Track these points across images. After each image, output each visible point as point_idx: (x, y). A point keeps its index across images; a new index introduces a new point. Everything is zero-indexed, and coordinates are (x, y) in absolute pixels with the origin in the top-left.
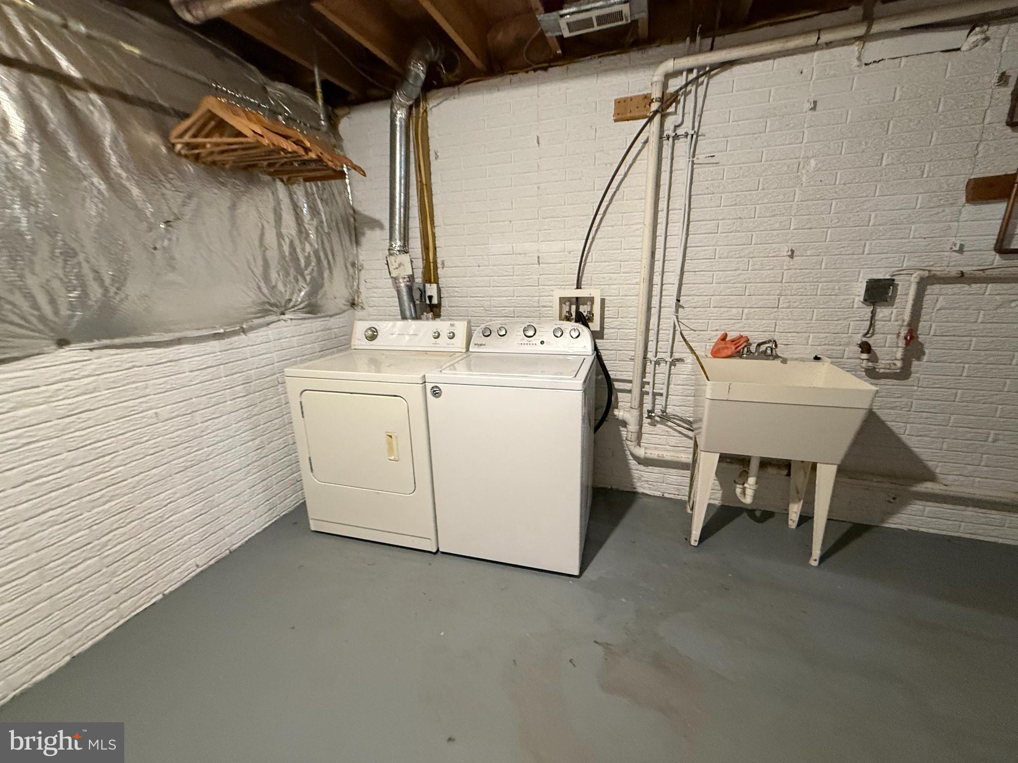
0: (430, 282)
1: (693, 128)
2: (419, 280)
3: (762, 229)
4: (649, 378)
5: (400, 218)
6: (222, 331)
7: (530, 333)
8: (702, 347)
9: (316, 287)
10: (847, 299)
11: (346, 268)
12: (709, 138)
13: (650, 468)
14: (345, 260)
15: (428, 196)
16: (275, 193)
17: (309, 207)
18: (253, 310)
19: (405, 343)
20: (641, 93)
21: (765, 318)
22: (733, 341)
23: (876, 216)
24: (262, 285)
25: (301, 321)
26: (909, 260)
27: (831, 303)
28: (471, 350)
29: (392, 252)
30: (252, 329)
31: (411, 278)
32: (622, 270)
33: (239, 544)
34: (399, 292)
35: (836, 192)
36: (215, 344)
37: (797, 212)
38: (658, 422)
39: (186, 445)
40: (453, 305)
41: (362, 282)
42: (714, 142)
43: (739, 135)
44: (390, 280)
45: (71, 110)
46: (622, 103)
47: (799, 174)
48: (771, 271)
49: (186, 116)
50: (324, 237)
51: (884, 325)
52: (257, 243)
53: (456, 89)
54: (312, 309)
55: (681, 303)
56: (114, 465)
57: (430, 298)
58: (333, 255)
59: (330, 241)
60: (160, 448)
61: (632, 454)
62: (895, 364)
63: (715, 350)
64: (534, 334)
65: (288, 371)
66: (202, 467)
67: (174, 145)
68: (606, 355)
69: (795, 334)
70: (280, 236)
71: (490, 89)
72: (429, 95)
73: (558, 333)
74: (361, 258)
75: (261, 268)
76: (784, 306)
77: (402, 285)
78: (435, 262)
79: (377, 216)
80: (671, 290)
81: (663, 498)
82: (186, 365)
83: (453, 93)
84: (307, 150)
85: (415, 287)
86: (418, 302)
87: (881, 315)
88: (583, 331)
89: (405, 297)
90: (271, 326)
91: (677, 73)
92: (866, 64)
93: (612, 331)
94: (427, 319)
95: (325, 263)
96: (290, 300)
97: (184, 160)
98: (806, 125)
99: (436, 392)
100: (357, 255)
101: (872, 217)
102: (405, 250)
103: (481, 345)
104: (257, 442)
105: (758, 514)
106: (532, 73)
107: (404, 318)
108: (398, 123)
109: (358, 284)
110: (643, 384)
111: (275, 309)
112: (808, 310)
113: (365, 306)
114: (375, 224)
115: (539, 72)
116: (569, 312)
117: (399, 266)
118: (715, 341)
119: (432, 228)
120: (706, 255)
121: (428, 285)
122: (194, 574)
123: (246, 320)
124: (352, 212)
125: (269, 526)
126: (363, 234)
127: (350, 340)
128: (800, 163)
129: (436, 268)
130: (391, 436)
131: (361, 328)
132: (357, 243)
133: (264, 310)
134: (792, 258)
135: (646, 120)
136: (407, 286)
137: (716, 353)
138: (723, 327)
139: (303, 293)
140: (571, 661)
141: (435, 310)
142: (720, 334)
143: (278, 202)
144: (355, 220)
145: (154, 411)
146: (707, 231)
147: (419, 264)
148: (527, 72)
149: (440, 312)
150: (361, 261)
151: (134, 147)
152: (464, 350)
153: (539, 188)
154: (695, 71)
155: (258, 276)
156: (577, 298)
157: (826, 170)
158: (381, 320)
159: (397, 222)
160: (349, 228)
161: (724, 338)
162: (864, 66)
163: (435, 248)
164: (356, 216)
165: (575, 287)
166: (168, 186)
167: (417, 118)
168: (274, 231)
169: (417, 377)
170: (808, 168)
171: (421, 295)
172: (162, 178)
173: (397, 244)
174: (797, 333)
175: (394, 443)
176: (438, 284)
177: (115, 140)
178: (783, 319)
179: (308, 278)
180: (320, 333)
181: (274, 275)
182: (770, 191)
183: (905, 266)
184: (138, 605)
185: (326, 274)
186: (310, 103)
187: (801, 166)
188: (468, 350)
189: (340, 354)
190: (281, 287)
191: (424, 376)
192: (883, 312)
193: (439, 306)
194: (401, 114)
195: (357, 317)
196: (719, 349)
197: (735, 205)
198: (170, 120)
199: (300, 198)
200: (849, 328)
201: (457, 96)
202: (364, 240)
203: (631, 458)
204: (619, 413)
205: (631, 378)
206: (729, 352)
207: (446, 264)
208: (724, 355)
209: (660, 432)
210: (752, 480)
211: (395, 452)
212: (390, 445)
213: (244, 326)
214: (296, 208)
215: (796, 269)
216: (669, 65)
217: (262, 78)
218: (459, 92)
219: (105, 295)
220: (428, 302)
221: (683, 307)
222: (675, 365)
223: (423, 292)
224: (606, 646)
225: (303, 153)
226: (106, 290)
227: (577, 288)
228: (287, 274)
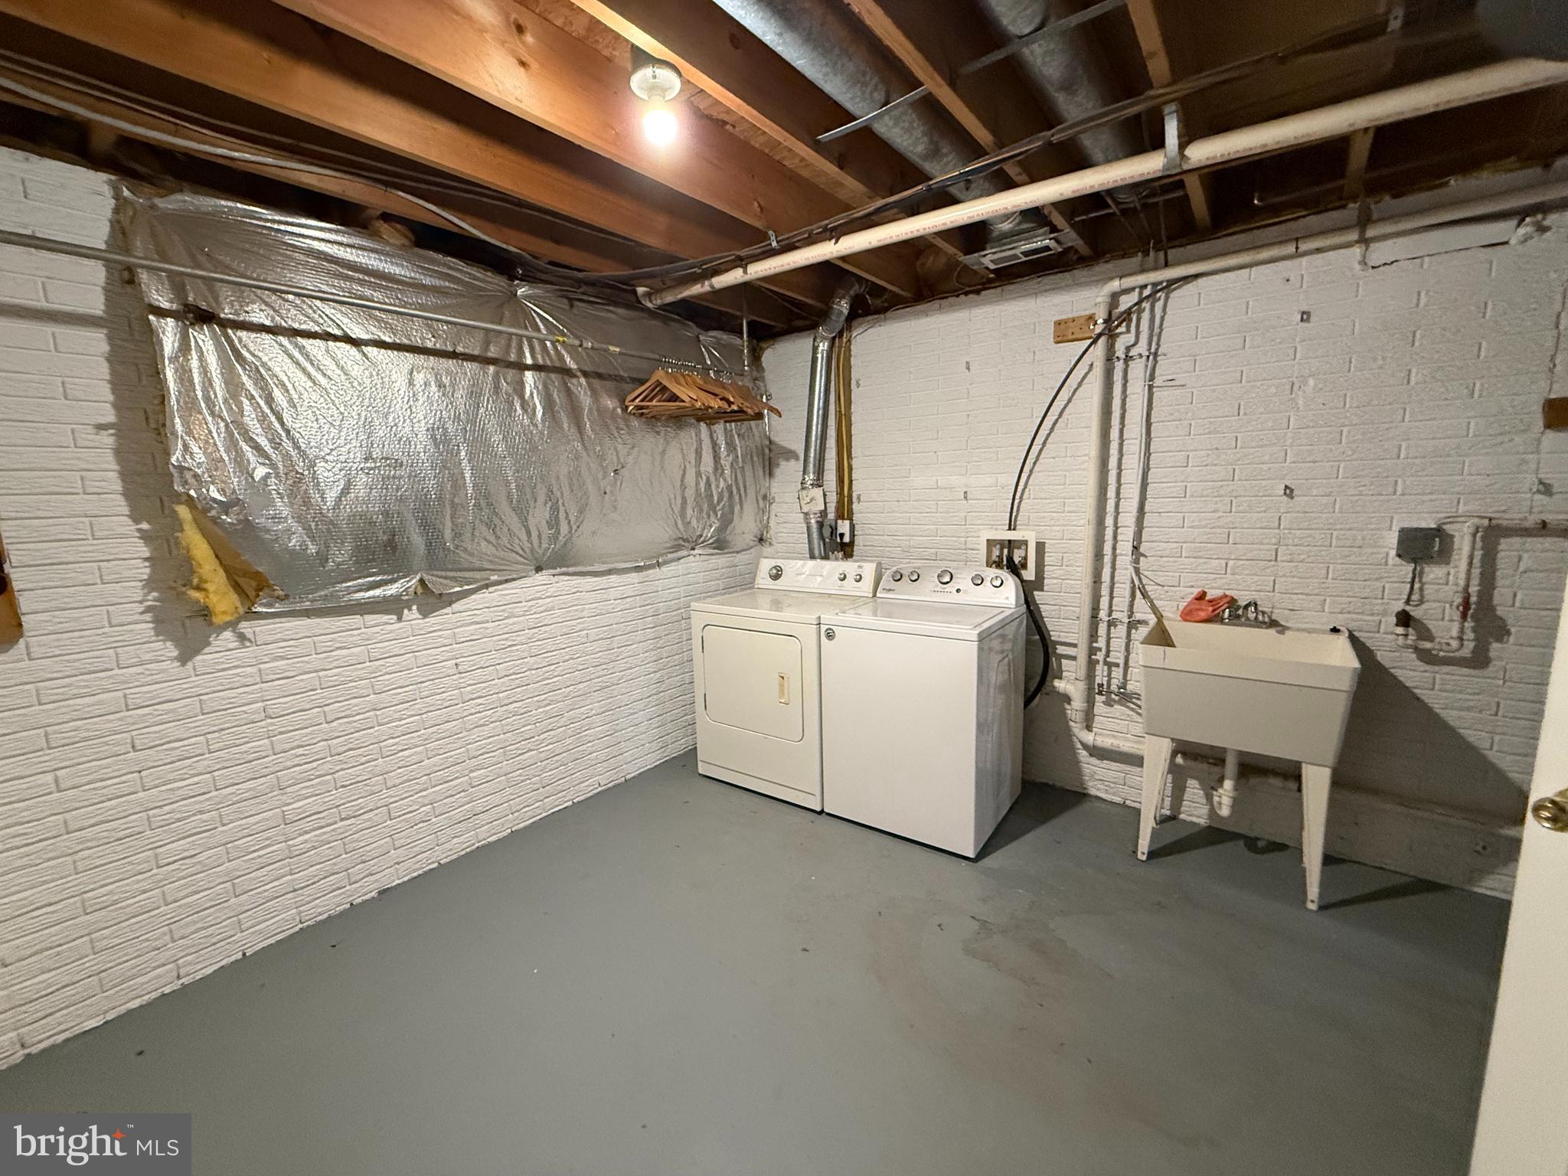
0: (843, 519)
1: (1149, 350)
2: (831, 516)
3: (1248, 461)
4: (1101, 643)
5: (815, 450)
6: (642, 564)
7: (947, 579)
8: (1172, 607)
9: (726, 522)
10: (1378, 553)
11: (757, 500)
12: (1172, 357)
13: (1106, 763)
14: (757, 493)
15: (846, 426)
16: (698, 434)
17: (727, 443)
18: (668, 545)
19: (816, 585)
20: (1083, 313)
21: (1259, 573)
22: (1210, 601)
23: (1408, 448)
24: (679, 522)
25: (708, 557)
26: (1465, 504)
27: (1352, 557)
28: (878, 595)
29: (805, 485)
30: (666, 563)
31: (824, 513)
32: (1067, 509)
33: (633, 775)
34: (809, 528)
35: (1346, 417)
36: (634, 577)
37: (1294, 441)
38: (1114, 700)
39: (604, 667)
40: (868, 544)
41: (773, 516)
42: (1179, 362)
43: (1210, 353)
44: (802, 515)
45: (569, 392)
46: (1063, 326)
47: (1293, 396)
48: (1263, 515)
49: (642, 382)
50: (738, 471)
51: (1437, 591)
52: (679, 483)
53: (882, 316)
54: (720, 545)
55: (1142, 550)
56: (556, 674)
57: (842, 535)
58: (745, 490)
59: (743, 476)
60: (586, 666)
61: (1081, 742)
62: (1448, 644)
63: (1186, 611)
64: (951, 579)
65: (694, 605)
66: (613, 690)
67: (627, 407)
68: (1047, 611)
69: (1304, 597)
70: (699, 474)
71: (917, 315)
72: (855, 323)
73: (978, 581)
74: (773, 490)
75: (679, 506)
76: (1285, 558)
77: (813, 521)
78: (850, 496)
79: (793, 447)
80: (1127, 535)
81: (1124, 805)
82: (613, 594)
83: (878, 321)
84: (730, 403)
85: (827, 523)
86: (827, 540)
87: (1432, 576)
88: (1007, 580)
89: (815, 535)
90: (682, 561)
91: (1127, 291)
92: (1373, 267)
93: (1055, 581)
94: (837, 559)
95: (737, 498)
96: (701, 536)
97: (632, 417)
98: (1298, 339)
99: (830, 635)
100: (769, 488)
101: (1403, 448)
102: (818, 483)
103: (890, 590)
104: (658, 675)
105: (1261, 844)
106: (963, 297)
107: (812, 557)
108: (819, 356)
109: (768, 518)
110: (1092, 651)
111: (686, 544)
112: (1321, 565)
113: (774, 542)
114: (790, 455)
115: (971, 296)
116: (1000, 557)
117: (811, 501)
118: (1189, 600)
119: (848, 459)
120: (1172, 493)
121: (840, 522)
122: (596, 791)
123: (662, 555)
124: (767, 443)
125: (660, 764)
126: (778, 465)
127: (754, 579)
128: (1293, 384)
129: (850, 502)
130: (783, 678)
131: (766, 565)
132: (771, 474)
133: (678, 545)
134: (1292, 498)
135: (1089, 342)
136: (818, 522)
137: (1187, 615)
138: (1200, 583)
139: (713, 529)
140: (939, 926)
141: (846, 549)
142: (1196, 591)
143: (700, 442)
144: (770, 450)
145: (586, 632)
146: (1173, 464)
147: (833, 498)
148: (958, 296)
149: (853, 551)
150: (773, 495)
151: (601, 411)
152: (871, 595)
153: (968, 415)
154: (1149, 287)
155: (676, 512)
156: (1010, 541)
157: (1331, 391)
158: (788, 558)
159: (812, 455)
160: (764, 460)
161: (1201, 597)
162: (1370, 270)
163: (851, 481)
164: (772, 447)
165: (1007, 527)
166: (619, 440)
167: (840, 347)
168: (694, 470)
169: (813, 620)
170: (1305, 388)
171: (832, 533)
172: (616, 435)
173: (810, 477)
174: (1307, 595)
175: (786, 684)
176: (851, 520)
177: (590, 409)
178: (1284, 576)
179: (719, 513)
180: (724, 570)
181: (689, 512)
182: (1254, 417)
183: (1460, 511)
184: (556, 804)
185: (737, 509)
186: (738, 341)
187: (1296, 388)
188: (874, 595)
189: (745, 592)
190: (694, 523)
191: (820, 617)
192: (1433, 573)
193: (852, 543)
194: (823, 347)
195: (765, 555)
196: (1191, 611)
197: (1210, 433)
198: (627, 387)
199: (720, 437)
200: (1383, 591)
201: (883, 323)
202: (777, 472)
203: (1079, 746)
204: (1060, 685)
205: (1076, 642)
206: (1203, 615)
207: (862, 499)
208: (1198, 619)
209: (1117, 715)
210: (1228, 784)
211: (786, 695)
212: (782, 686)
213: (660, 560)
214: (715, 445)
215: (1298, 512)
216: (1115, 285)
217: (696, 330)
218: (885, 319)
219: (570, 532)
220: (839, 540)
221: (1145, 556)
222: (1137, 629)
223: (834, 529)
224: (984, 923)
225: (727, 407)
226: (571, 528)
227: (1010, 529)
228: (701, 510)
